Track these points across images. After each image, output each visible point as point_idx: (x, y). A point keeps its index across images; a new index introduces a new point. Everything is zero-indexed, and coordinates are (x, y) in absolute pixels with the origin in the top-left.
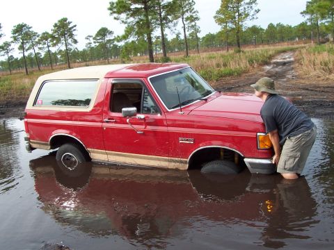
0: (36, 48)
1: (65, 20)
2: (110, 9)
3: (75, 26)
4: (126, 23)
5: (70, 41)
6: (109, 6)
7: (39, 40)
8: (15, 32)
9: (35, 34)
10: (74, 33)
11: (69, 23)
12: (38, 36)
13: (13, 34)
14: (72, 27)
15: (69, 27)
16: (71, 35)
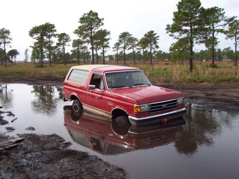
0: (135, 49)
1: (152, 32)
2: (167, 29)
3: (158, 37)
4: (178, 39)
5: (154, 46)
6: (166, 27)
7: (138, 43)
8: (121, 37)
9: (136, 39)
10: (157, 41)
11: (155, 34)
12: (137, 41)
13: (120, 38)
14: (156, 37)
15: (155, 37)
16: (155, 43)
